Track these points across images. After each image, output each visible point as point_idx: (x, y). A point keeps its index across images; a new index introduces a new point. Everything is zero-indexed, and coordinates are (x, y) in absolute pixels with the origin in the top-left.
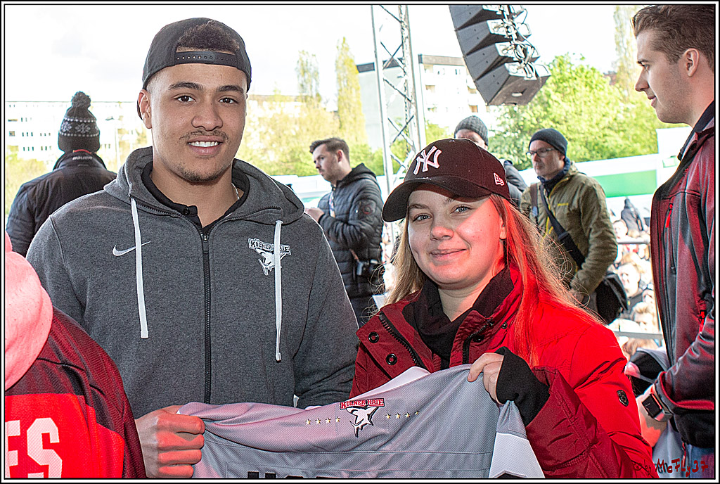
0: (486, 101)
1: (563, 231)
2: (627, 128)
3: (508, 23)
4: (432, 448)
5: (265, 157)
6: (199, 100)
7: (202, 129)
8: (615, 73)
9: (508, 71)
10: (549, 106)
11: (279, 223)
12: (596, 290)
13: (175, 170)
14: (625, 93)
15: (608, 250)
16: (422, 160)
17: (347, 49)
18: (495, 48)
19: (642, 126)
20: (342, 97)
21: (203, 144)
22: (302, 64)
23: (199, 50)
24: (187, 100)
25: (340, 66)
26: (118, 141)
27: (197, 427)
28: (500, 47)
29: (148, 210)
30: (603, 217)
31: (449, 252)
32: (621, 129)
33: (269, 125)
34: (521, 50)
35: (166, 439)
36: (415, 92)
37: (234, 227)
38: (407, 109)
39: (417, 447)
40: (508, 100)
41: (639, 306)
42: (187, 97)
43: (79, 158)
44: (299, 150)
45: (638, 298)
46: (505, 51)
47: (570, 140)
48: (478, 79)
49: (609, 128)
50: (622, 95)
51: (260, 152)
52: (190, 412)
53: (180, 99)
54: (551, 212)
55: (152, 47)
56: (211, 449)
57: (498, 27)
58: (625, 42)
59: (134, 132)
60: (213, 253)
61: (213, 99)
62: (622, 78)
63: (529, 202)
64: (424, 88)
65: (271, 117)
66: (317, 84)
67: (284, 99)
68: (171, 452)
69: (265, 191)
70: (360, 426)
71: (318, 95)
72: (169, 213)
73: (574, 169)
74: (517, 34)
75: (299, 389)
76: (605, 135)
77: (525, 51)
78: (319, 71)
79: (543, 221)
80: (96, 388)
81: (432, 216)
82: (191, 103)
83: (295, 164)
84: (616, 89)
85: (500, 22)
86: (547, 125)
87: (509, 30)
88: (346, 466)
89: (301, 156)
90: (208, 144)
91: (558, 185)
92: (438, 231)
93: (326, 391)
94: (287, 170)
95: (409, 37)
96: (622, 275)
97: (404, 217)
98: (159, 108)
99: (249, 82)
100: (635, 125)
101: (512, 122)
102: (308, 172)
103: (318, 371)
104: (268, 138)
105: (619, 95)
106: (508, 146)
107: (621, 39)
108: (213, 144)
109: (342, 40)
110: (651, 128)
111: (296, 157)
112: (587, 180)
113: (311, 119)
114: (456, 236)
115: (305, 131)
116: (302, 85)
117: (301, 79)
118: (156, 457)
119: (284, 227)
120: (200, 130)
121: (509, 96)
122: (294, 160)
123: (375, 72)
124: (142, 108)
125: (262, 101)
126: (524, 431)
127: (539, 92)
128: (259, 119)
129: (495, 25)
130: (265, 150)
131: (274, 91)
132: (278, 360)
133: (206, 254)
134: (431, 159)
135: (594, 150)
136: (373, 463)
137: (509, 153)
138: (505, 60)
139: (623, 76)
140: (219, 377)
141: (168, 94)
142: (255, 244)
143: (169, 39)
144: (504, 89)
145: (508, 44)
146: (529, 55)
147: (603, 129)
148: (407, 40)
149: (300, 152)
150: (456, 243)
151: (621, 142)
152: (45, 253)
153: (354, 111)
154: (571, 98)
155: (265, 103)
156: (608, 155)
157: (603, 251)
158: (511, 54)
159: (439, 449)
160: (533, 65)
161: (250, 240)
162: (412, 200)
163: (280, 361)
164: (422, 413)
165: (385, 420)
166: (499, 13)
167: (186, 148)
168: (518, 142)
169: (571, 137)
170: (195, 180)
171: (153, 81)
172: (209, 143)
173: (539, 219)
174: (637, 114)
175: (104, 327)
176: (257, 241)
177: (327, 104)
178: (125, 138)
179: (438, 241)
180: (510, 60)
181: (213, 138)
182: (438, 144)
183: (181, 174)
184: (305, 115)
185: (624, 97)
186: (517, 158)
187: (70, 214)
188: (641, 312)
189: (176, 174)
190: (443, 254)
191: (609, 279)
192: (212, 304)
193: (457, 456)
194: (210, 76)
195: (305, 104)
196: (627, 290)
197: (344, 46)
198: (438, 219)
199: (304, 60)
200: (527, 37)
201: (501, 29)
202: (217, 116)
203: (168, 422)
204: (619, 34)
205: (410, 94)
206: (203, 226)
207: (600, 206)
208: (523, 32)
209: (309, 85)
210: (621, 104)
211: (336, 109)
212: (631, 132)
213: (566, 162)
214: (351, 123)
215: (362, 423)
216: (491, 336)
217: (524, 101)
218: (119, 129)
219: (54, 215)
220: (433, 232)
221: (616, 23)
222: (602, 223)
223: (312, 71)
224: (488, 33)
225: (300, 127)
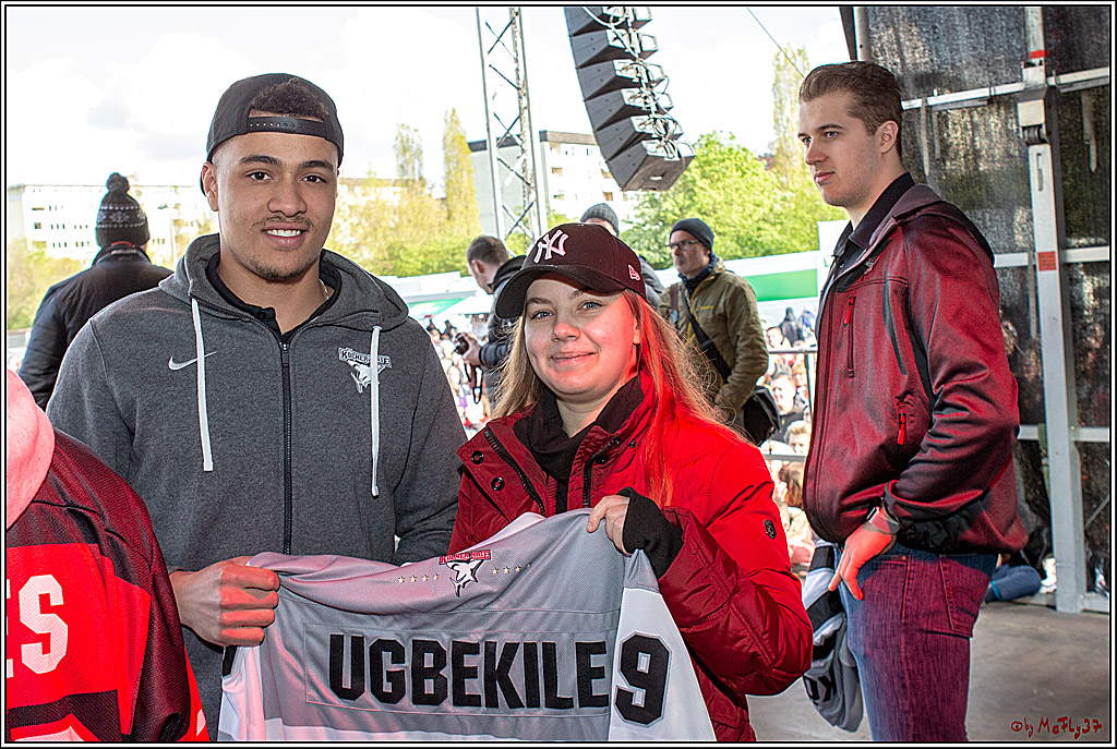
0: (620, 185)
1: (707, 338)
2: (784, 221)
3: (646, 92)
4: (546, 606)
5: (358, 254)
6: (277, 179)
7: (281, 215)
8: (772, 156)
9: (646, 150)
10: (695, 194)
11: (377, 330)
12: (743, 407)
13: (248, 263)
14: (783, 179)
15: (758, 362)
16: (545, 246)
17: (457, 122)
18: (631, 122)
19: (801, 218)
20: (451, 181)
21: (281, 233)
22: (402, 141)
23: (278, 116)
24: (262, 177)
25: (448, 143)
26: (174, 234)
27: (270, 581)
28: (636, 121)
29: (214, 313)
30: (753, 323)
31: (574, 355)
32: (778, 221)
33: (362, 215)
34: (661, 125)
35: (230, 596)
36: (534, 174)
37: (320, 334)
38: (526, 194)
39: (529, 604)
40: (645, 185)
41: (796, 425)
42: (263, 174)
43: (120, 252)
44: (399, 245)
45: (793, 416)
46: (643, 126)
47: (719, 234)
48: (611, 159)
49: (764, 220)
50: (779, 181)
51: (351, 248)
52: (262, 564)
53: (253, 177)
54: (693, 316)
55: (218, 108)
56: (286, 607)
57: (634, 97)
58: (785, 119)
59: (195, 224)
60: (294, 365)
61: (295, 177)
62: (780, 161)
63: (668, 304)
64: (549, 171)
65: (364, 205)
66: (421, 165)
67: (380, 183)
68: (237, 611)
69: (361, 290)
70: (461, 583)
71: (421, 178)
72: (240, 317)
73: (720, 267)
74: (657, 105)
75: (399, 529)
76: (759, 229)
77: (666, 126)
78: (423, 149)
79: (684, 327)
80: (114, 533)
81: (555, 313)
82: (267, 182)
83: (394, 262)
84: (773, 175)
85: (636, 91)
86: (691, 215)
87: (647, 101)
88: (446, 627)
89: (401, 252)
90: (288, 234)
91: (701, 285)
92: (562, 331)
93: (432, 530)
94: (384, 269)
95: (528, 107)
96: (774, 390)
97: (520, 315)
98: (227, 187)
99: (341, 156)
100: (795, 217)
101: (652, 212)
102: (410, 272)
103: (424, 507)
104: (360, 230)
105: (775, 181)
106: (647, 241)
107: (780, 116)
108: (294, 233)
109: (450, 113)
110: (812, 221)
111: (396, 254)
112: (735, 280)
113: (414, 207)
114: (583, 336)
115: (405, 222)
116: (402, 167)
117: (401, 159)
118: (218, 617)
119: (383, 334)
120: (278, 215)
121: (646, 179)
122: (392, 257)
123: (487, 152)
124: (207, 185)
125: (353, 185)
126: (656, 584)
127: (682, 176)
128: (350, 207)
129: (631, 94)
130: (358, 246)
131: (369, 173)
132: (374, 494)
133: (285, 367)
134: (556, 245)
135: (746, 245)
136: (477, 624)
137: (649, 249)
138: (643, 136)
139: (781, 160)
140: (302, 515)
141: (238, 170)
142: (347, 354)
143: (240, 100)
144: (641, 171)
145: (646, 117)
146: (670, 131)
147: (757, 222)
148: (526, 111)
149: (400, 248)
150: (584, 345)
151: (777, 236)
152: (83, 366)
153: (465, 198)
154: (720, 185)
155: (358, 189)
156: (762, 251)
157: (752, 361)
158: (649, 129)
159: (554, 608)
160: (674, 143)
161: (341, 350)
162: (531, 293)
163: (377, 497)
164: (534, 565)
165: (491, 575)
166: (636, 80)
167: (261, 237)
168: (659, 236)
169: (721, 230)
170: (272, 278)
171: (220, 152)
172: (289, 232)
173: (680, 324)
174: (797, 204)
175: (158, 458)
176: (350, 351)
177: (434, 189)
178: (183, 231)
179: (562, 343)
180: (648, 137)
181: (295, 225)
182: (564, 228)
183: (254, 270)
184: (406, 203)
185: (782, 184)
186: (658, 255)
187: (115, 317)
188: (797, 433)
189: (249, 269)
190: (567, 358)
191: (758, 394)
192: (293, 428)
193: (575, 617)
194: (291, 149)
195: (405, 190)
196: (781, 407)
197: (453, 119)
198: (562, 315)
199: (404, 134)
200: (668, 109)
201: (638, 100)
202: (300, 198)
203: (234, 576)
204: (778, 111)
205: (529, 177)
206: (283, 332)
207: (749, 310)
208: (664, 103)
209: (410, 166)
210: (779, 192)
211: (444, 196)
212: (789, 224)
213: (711, 257)
214: (462, 213)
215: (465, 580)
216: (617, 456)
217: (665, 186)
218: (175, 221)
219: (95, 318)
220: (556, 332)
221: (775, 97)
222: (752, 329)
223: (414, 148)
224: (622, 105)
225: (400, 218)
